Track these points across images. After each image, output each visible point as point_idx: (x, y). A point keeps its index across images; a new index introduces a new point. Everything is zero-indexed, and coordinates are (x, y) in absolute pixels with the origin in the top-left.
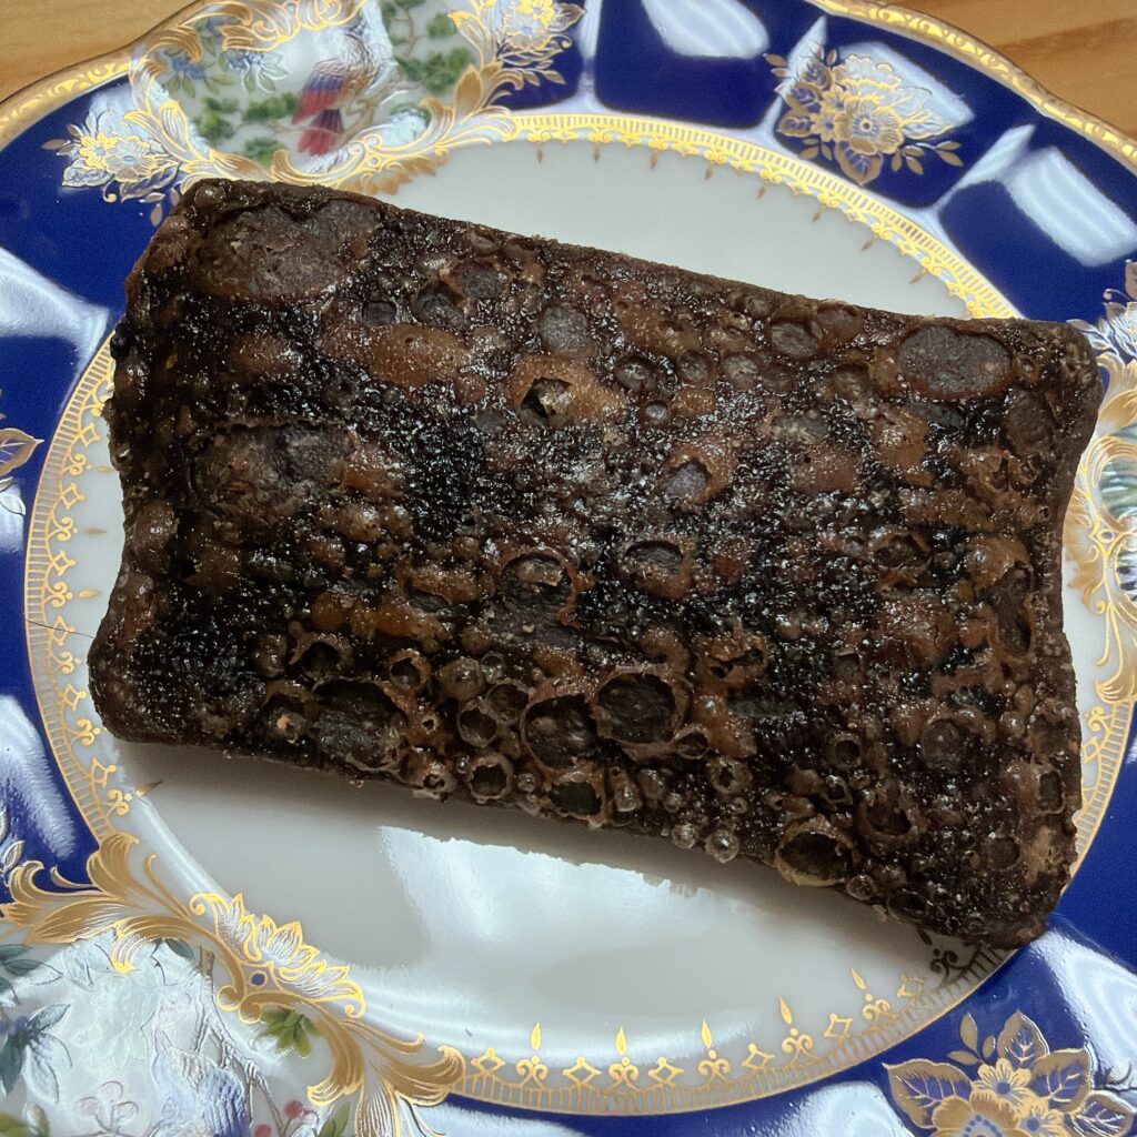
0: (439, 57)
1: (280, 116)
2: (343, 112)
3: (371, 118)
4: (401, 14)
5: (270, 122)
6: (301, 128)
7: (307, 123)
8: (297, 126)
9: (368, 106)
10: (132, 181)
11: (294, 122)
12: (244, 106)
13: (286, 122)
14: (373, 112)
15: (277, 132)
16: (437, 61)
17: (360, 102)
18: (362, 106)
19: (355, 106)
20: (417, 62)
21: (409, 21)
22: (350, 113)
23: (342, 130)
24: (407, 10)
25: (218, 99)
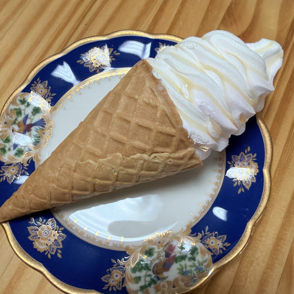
0: (139, 271)
1: (179, 257)
2: (164, 257)
3: (158, 254)
4: (147, 283)
5: (182, 254)
6: (174, 253)
7: (173, 254)
8: (175, 253)
9: (158, 258)
10: (212, 237)
11: (176, 254)
12: (187, 259)
13: (178, 255)
14: (158, 256)
15: (180, 252)
16: (140, 270)
17: (160, 259)
18: (160, 258)
19: (161, 258)
20: (145, 270)
21: (145, 281)
22: (163, 256)
23: (165, 251)
24: (145, 284)
25: (192, 261)
